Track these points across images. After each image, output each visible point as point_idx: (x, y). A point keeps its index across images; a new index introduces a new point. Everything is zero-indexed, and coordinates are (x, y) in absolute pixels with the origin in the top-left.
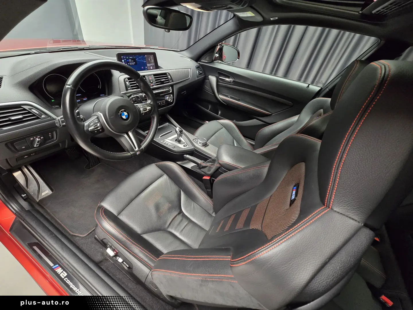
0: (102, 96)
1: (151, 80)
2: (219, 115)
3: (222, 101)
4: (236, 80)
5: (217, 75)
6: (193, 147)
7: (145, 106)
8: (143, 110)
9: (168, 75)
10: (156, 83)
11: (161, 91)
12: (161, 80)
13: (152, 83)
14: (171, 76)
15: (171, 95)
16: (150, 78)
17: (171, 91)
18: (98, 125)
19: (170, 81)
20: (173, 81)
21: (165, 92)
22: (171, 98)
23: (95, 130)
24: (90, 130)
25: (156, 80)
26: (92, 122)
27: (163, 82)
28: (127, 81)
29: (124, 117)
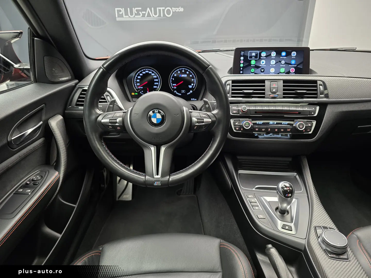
0: (193, 100)
1: (274, 88)
6: (304, 242)
7: (202, 115)
8: (196, 120)
9: (320, 85)
10: (284, 94)
11: (291, 109)
12: (298, 91)
13: (274, 93)
14: (325, 88)
15: (312, 122)
16: (274, 85)
17: (316, 115)
18: (118, 120)
19: (321, 96)
20: (327, 96)
21: (299, 113)
22: (311, 127)
23: (110, 125)
24: (104, 122)
25: (284, 90)
26: (111, 115)
27: (301, 96)
28: (229, 84)
29: (154, 120)
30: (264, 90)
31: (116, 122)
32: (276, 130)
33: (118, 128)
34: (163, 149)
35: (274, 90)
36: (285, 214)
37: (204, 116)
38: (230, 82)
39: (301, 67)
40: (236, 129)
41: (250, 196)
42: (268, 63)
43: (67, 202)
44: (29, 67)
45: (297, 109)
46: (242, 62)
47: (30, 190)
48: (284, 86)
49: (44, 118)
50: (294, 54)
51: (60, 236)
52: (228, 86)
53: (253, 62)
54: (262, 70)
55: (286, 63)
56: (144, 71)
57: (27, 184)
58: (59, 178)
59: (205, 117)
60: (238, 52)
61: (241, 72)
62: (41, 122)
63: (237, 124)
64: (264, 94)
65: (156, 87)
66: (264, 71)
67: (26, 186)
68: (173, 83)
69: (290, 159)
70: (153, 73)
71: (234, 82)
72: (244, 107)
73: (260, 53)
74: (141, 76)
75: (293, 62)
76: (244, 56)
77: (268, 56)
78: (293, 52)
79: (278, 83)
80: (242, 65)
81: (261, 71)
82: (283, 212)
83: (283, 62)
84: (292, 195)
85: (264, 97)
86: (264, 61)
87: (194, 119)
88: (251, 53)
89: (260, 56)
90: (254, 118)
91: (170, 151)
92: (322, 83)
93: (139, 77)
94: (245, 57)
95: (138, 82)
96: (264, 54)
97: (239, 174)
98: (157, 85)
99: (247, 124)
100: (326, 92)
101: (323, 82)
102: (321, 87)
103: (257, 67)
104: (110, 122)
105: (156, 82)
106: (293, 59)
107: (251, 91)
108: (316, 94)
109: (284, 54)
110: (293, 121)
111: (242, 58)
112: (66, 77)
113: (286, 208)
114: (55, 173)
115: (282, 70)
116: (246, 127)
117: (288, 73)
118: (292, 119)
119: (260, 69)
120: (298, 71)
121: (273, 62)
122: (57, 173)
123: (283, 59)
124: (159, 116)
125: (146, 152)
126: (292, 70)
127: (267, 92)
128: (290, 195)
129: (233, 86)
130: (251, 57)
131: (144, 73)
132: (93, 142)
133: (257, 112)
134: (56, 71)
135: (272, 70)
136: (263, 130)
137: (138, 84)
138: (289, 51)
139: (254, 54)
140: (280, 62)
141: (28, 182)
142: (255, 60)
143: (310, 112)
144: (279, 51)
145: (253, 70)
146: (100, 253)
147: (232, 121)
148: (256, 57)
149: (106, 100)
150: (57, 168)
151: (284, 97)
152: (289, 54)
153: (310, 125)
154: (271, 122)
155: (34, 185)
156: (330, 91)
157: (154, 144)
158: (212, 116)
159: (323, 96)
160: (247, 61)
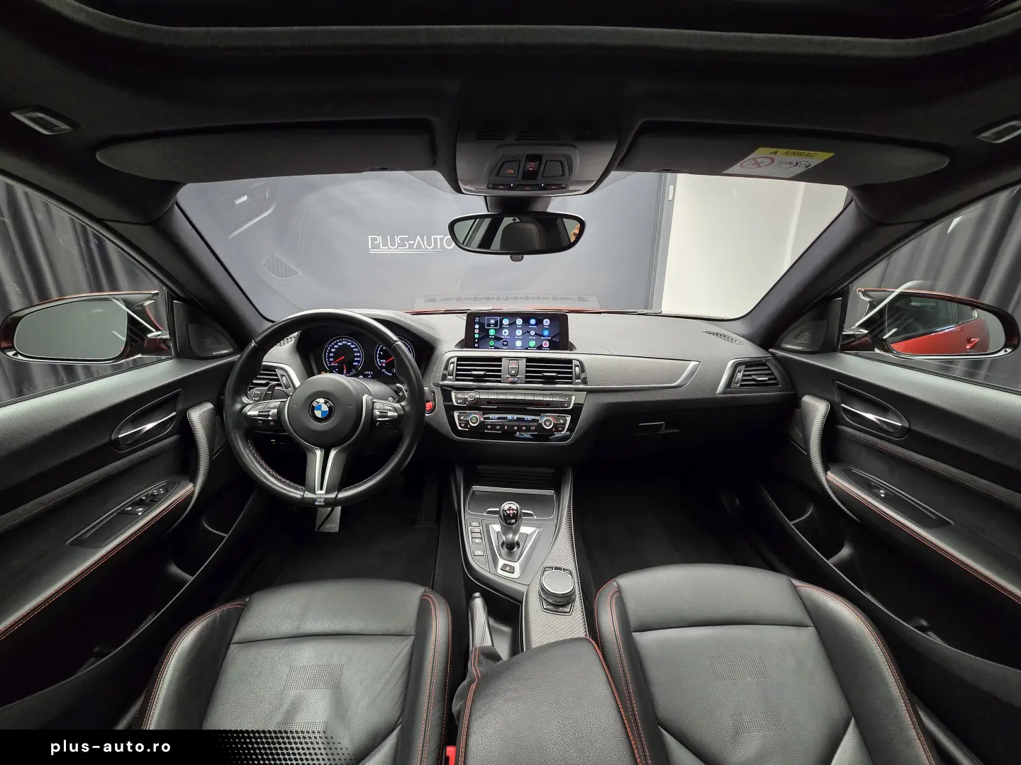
1: (514, 369)
2: (836, 558)
3: (837, 502)
4: (914, 428)
5: (836, 399)
6: (523, 589)
7: (386, 407)
8: (378, 413)
9: (576, 366)
10: (527, 377)
11: (536, 398)
12: (545, 374)
13: (513, 376)
14: (583, 370)
15: (565, 417)
16: (513, 364)
17: (570, 408)
18: (270, 413)
19: (576, 381)
20: (585, 382)
21: (548, 404)
22: (565, 424)
23: (260, 420)
24: (249, 415)
25: (527, 372)
26: (263, 405)
27: (550, 380)
28: (453, 363)
29: (318, 414)
30: (500, 371)
31: (268, 416)
32: (516, 428)
33: (272, 423)
34: (333, 453)
35: (513, 372)
36: (515, 550)
37: (389, 408)
38: (455, 360)
39: (557, 340)
40: (461, 426)
41: (474, 524)
42: (512, 334)
43: (218, 531)
44: (168, 337)
45: (545, 399)
46: (477, 331)
47: (141, 509)
48: (527, 366)
49: (180, 407)
50: (546, 322)
51: (191, 579)
52: (452, 366)
53: (492, 332)
54: (505, 343)
55: (536, 334)
56: (340, 342)
57: (141, 500)
58: (193, 492)
59: (390, 410)
60: (472, 318)
61: (476, 345)
62: (174, 413)
63: (462, 418)
64: (500, 376)
65: (357, 364)
66: (507, 345)
67: (140, 503)
68: (380, 358)
69: (552, 471)
70: (353, 344)
71: (460, 359)
72: (470, 396)
73: (501, 321)
74: (336, 348)
75: (546, 333)
76: (479, 323)
77: (512, 324)
78: (545, 320)
79: (520, 362)
80: (477, 336)
81: (504, 345)
82: (511, 546)
83: (533, 333)
84: (516, 521)
85: (500, 382)
86: (506, 330)
87: (377, 413)
88: (489, 320)
89: (501, 324)
90: (485, 411)
91: (343, 457)
92: (578, 363)
93: (333, 350)
94: (482, 325)
95: (331, 357)
96: (506, 322)
97: (474, 491)
98: (358, 361)
99: (475, 418)
100: (583, 376)
101: (581, 362)
102: (577, 368)
103: (497, 339)
104: (260, 416)
105: (357, 357)
106: (546, 329)
107: (482, 373)
108: (571, 378)
109: (533, 321)
110: (539, 415)
111: (477, 326)
112: (226, 350)
113: (513, 539)
114: (189, 484)
115: (532, 344)
116: (472, 423)
117: (540, 348)
118: (538, 413)
119: (501, 341)
120: (554, 346)
121: (519, 333)
122: (191, 485)
123: (532, 329)
124: (325, 408)
125: (310, 456)
126: (546, 344)
127: (505, 375)
128: (513, 521)
129: (458, 365)
130: (489, 325)
131: (341, 344)
132: (235, 442)
133: (489, 402)
134: (208, 343)
135: (519, 343)
136: (498, 427)
137: (331, 360)
138: (539, 317)
139: (492, 321)
140: (529, 332)
141: (144, 498)
142: (495, 330)
143: (562, 404)
144: (526, 317)
145: (492, 343)
146: (245, 605)
147: (456, 414)
148: (496, 325)
149: (279, 381)
150: (193, 479)
151: (527, 382)
152: (539, 322)
153: (562, 421)
154: (510, 417)
155: (152, 501)
156: (589, 374)
157: (321, 447)
158: (399, 408)
159: (579, 381)
160: (484, 331)
